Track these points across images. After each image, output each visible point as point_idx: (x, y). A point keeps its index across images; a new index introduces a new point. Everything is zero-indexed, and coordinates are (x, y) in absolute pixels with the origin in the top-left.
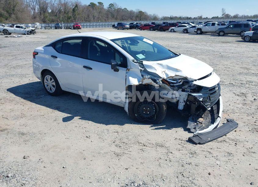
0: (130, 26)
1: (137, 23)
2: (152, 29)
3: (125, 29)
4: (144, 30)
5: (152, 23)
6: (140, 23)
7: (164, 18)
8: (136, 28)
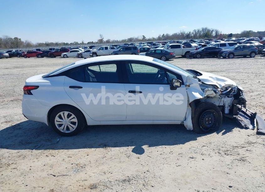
0: (9, 54)
1: (17, 51)
2: (40, 56)
3: (4, 57)
4: (29, 57)
5: (37, 50)
6: (21, 51)
7: (39, 45)
8: (17, 56)
